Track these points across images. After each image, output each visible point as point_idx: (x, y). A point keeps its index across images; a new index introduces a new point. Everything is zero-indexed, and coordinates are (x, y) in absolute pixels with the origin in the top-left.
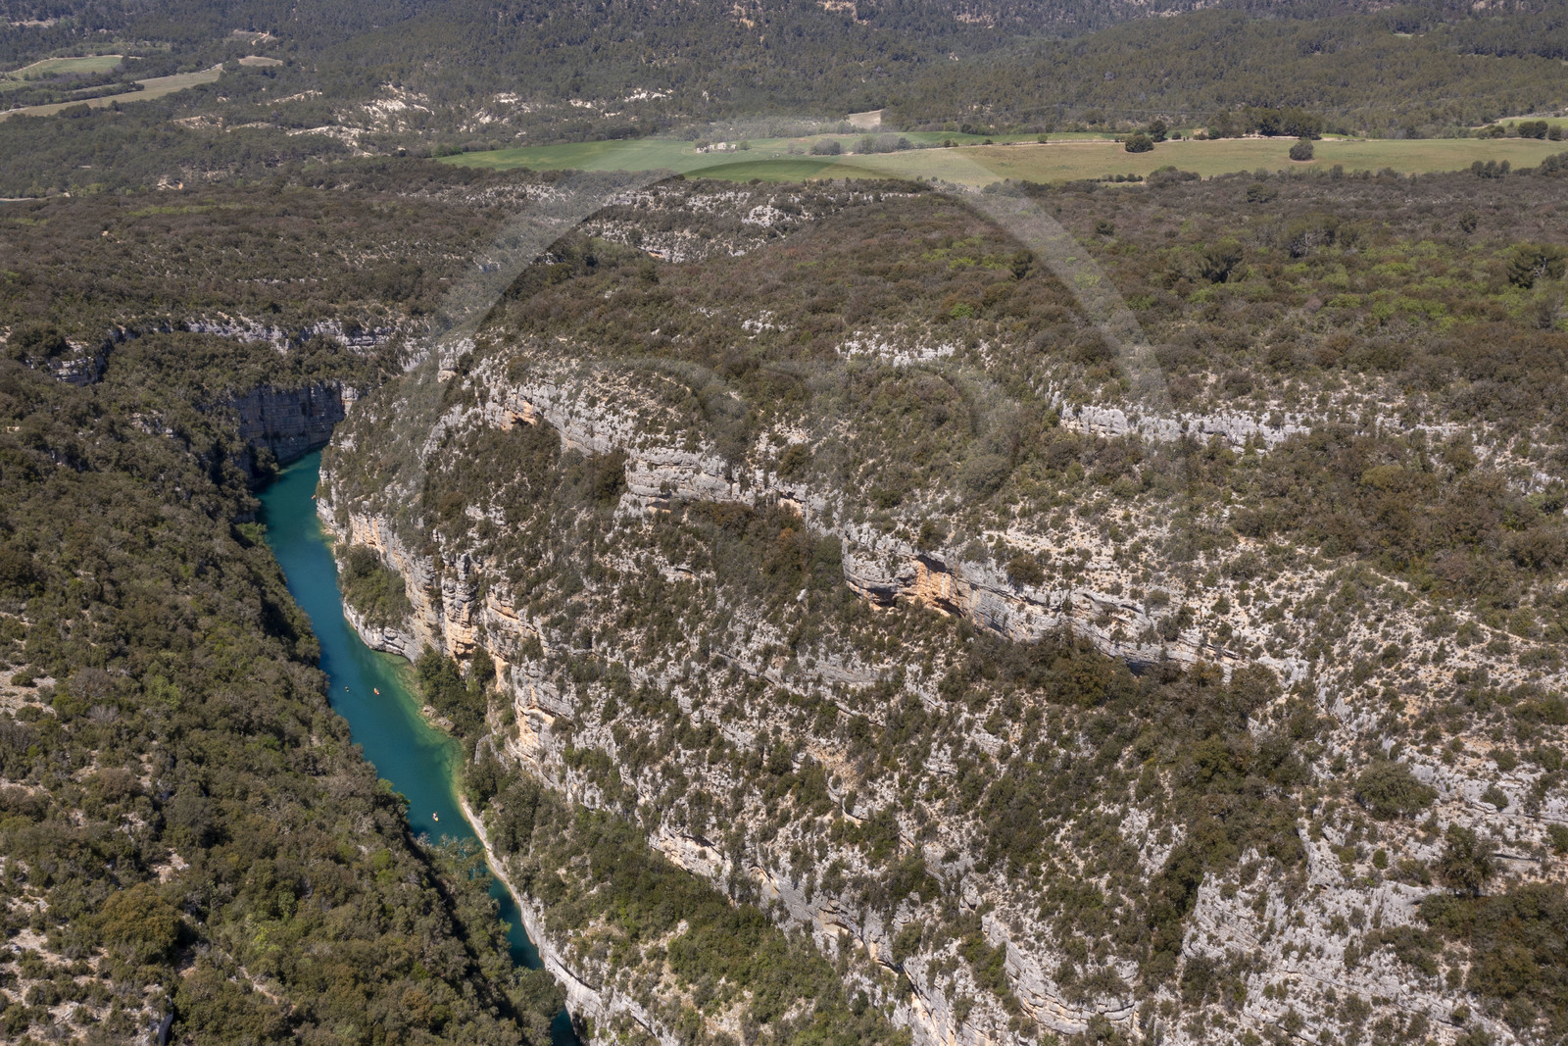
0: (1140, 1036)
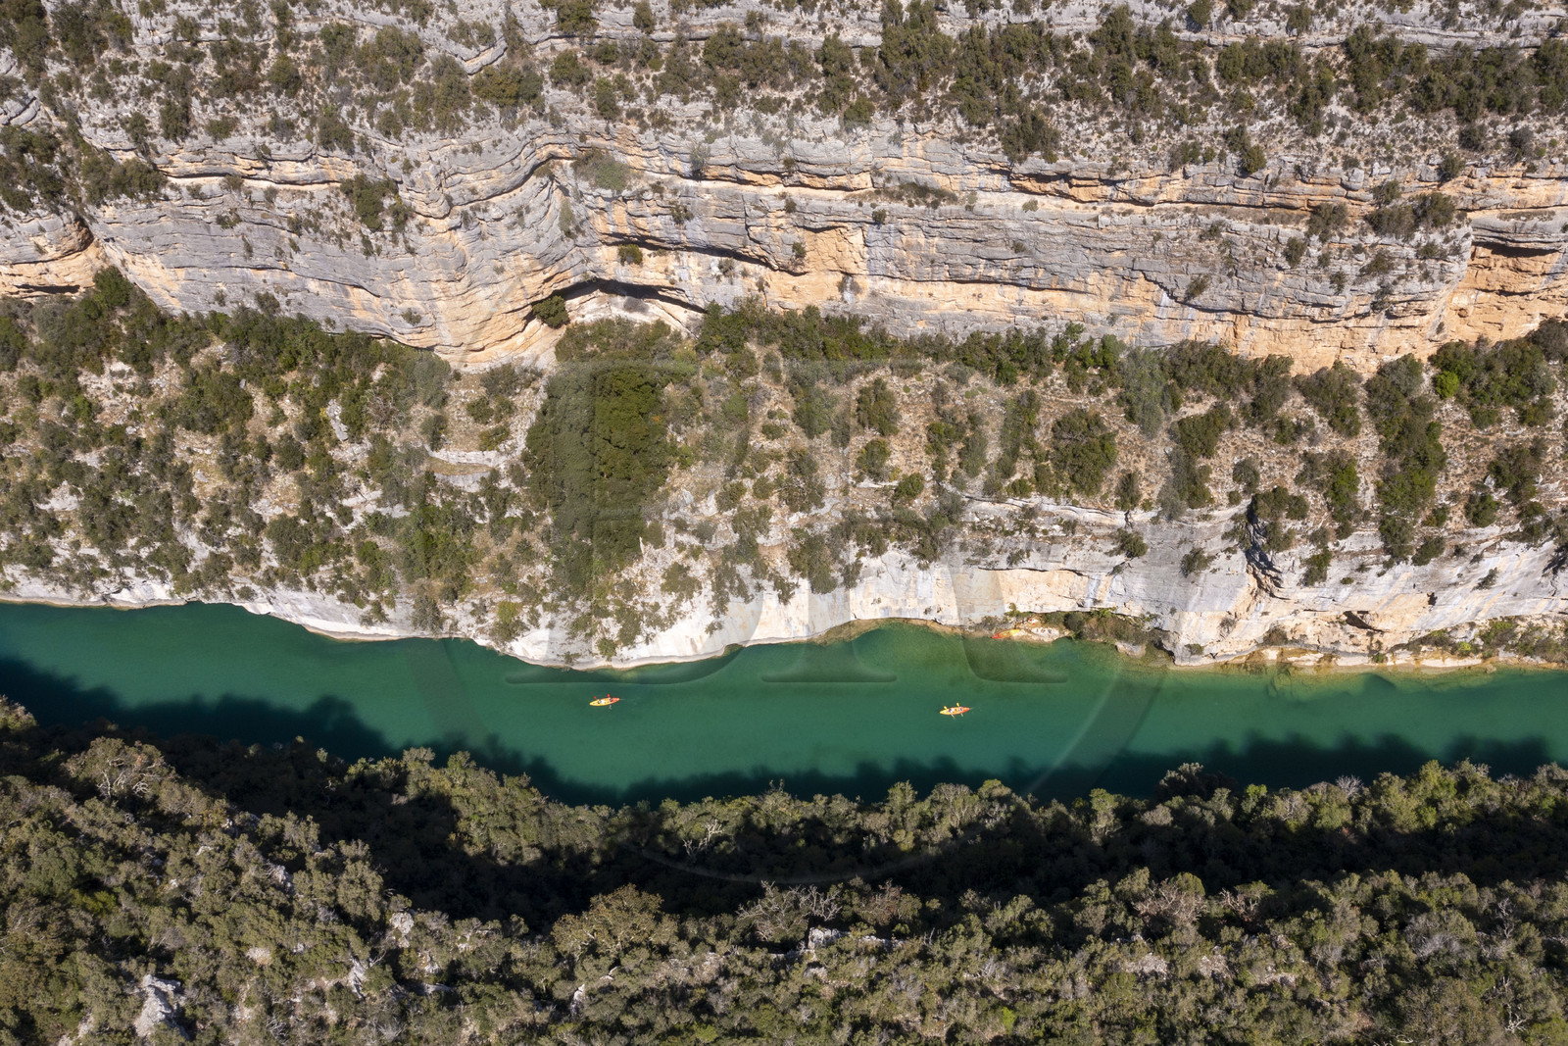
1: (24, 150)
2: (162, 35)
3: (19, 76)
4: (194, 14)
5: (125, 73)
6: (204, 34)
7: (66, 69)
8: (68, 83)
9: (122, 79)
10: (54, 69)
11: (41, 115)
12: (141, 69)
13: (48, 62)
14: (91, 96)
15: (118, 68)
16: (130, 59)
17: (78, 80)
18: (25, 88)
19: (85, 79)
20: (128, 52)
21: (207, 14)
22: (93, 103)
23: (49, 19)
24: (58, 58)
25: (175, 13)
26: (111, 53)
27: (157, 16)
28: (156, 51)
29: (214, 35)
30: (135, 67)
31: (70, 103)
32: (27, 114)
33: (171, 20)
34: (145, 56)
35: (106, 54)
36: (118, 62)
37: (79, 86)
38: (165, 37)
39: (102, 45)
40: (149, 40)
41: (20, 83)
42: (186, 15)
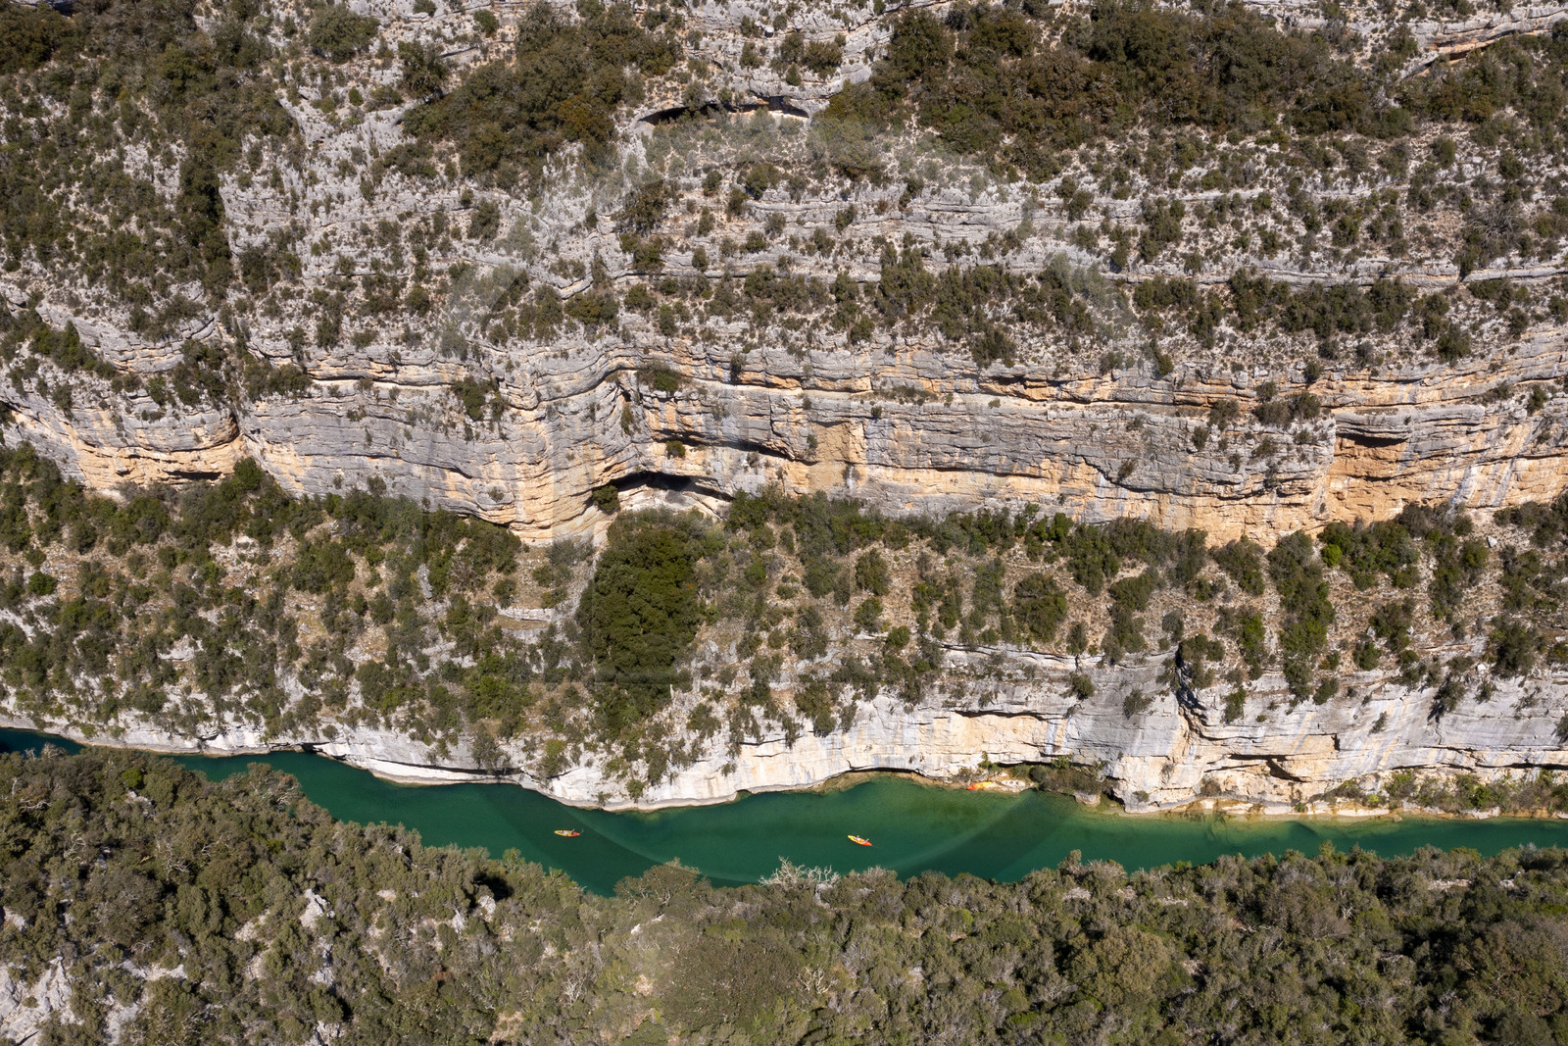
0: (233, 341)
1: (199, 359)
2: (325, 270)
3: (204, 302)
4: (352, 254)
5: (292, 297)
6: (358, 270)
7: (244, 296)
8: (242, 307)
9: (290, 302)
10: (233, 297)
11: (215, 333)
12: (305, 295)
13: (229, 291)
14: (262, 315)
15: (287, 294)
16: (297, 288)
17: (252, 304)
18: (208, 312)
19: (258, 303)
20: (296, 283)
21: (363, 254)
22: (262, 320)
23: (235, 260)
24: (238, 288)
25: (339, 253)
26: (281, 284)
27: (324, 255)
28: (319, 282)
29: (366, 271)
30: (300, 294)
31: (244, 322)
32: (206, 331)
33: (335, 258)
34: (309, 286)
35: (278, 284)
36: (287, 289)
37: (253, 309)
38: (328, 271)
39: (276, 278)
40: (315, 273)
41: (203, 308)
42: (346, 255)
